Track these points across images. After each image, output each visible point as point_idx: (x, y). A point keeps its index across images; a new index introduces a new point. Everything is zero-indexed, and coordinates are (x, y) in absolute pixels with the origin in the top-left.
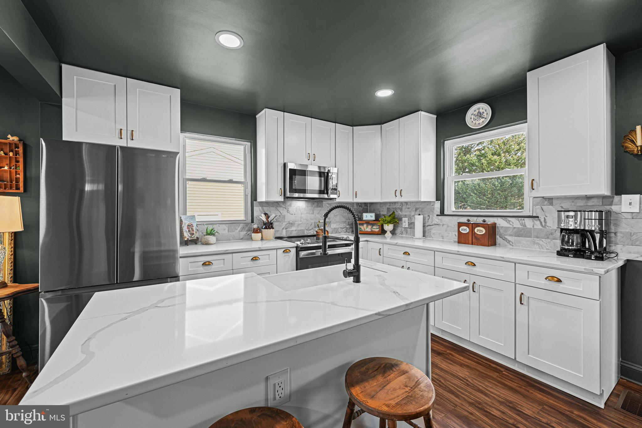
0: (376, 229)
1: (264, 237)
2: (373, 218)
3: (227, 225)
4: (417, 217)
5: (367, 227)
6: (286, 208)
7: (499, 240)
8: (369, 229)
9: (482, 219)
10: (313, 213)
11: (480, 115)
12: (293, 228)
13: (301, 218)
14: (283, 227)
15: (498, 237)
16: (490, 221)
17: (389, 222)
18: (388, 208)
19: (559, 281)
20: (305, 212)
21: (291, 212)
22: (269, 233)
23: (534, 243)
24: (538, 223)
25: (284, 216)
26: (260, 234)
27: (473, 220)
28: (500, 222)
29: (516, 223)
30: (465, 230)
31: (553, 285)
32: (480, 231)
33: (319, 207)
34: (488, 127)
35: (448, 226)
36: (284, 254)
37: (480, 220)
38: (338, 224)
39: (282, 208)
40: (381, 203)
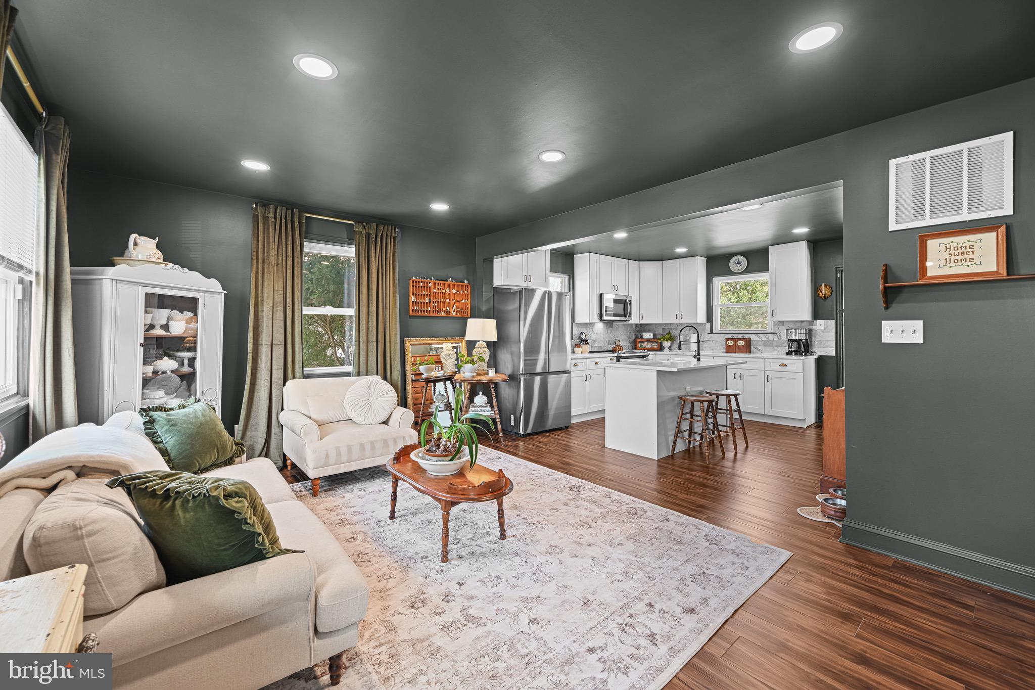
0: (655, 346)
1: (584, 351)
2: (652, 337)
4: (692, 335)
5: (647, 344)
7: (753, 349)
8: (649, 346)
9: (742, 335)
10: (608, 333)
11: (739, 263)
13: (600, 336)
14: (592, 343)
15: (752, 347)
16: (747, 336)
17: (668, 340)
18: (663, 329)
19: (786, 365)
20: (604, 332)
21: (597, 331)
22: (587, 347)
23: (774, 350)
24: (776, 337)
25: (593, 334)
26: (581, 348)
27: (736, 336)
28: (753, 337)
29: (763, 338)
30: (731, 343)
31: (783, 368)
32: (741, 343)
33: (611, 328)
34: (745, 272)
35: (717, 341)
37: (740, 336)
38: (624, 341)
40: (656, 324)
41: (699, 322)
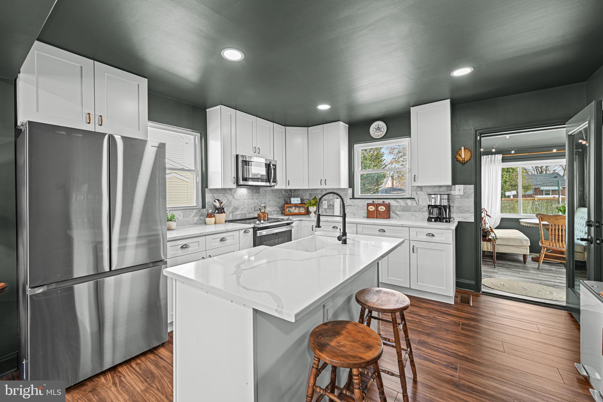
0: (302, 210)
1: (217, 221)
2: (299, 202)
3: (182, 211)
4: (336, 200)
5: (295, 209)
6: (232, 195)
7: (392, 214)
8: (296, 211)
9: (382, 201)
10: (253, 199)
11: (378, 129)
12: (238, 212)
13: (244, 203)
14: (229, 212)
15: (391, 212)
16: (387, 201)
17: (314, 205)
18: (310, 194)
19: (433, 235)
20: (247, 198)
21: (236, 198)
22: (221, 217)
23: (412, 215)
24: (414, 202)
25: (231, 202)
26: (214, 219)
27: (376, 201)
28: (393, 203)
29: (402, 203)
30: (372, 208)
31: (430, 239)
32: (382, 209)
33: (257, 193)
34: (385, 137)
35: (358, 206)
36: (245, 234)
37: (380, 201)
38: (272, 207)
39: (228, 195)
40: (303, 190)
41: (342, 187)
